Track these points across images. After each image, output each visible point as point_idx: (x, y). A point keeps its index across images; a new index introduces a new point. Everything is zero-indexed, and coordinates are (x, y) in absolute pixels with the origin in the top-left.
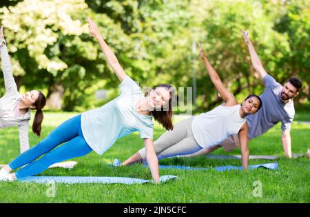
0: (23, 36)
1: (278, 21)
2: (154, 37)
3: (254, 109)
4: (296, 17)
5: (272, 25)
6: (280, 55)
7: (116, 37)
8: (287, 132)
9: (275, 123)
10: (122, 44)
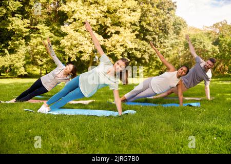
0: (112, 49)
1: (214, 41)
2: (165, 50)
3: (184, 73)
4: (222, 39)
5: (212, 42)
6: (215, 55)
7: (148, 49)
8: (208, 86)
9: (201, 81)
10: (151, 52)
